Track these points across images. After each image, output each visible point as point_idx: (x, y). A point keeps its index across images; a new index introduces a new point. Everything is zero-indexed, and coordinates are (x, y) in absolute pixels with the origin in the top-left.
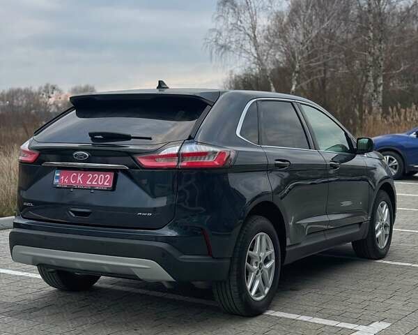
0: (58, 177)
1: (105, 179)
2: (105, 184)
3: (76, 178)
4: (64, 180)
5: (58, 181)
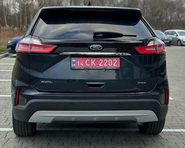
0: (74, 63)
1: (113, 62)
4: (80, 64)
5: (75, 65)
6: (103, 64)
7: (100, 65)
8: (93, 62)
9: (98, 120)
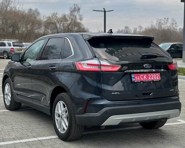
0: (134, 78)
1: (157, 76)
2: (157, 78)
3: (143, 77)
4: (137, 78)
5: (134, 79)
6: (151, 78)
7: (149, 79)
8: (145, 77)
9: (150, 119)
